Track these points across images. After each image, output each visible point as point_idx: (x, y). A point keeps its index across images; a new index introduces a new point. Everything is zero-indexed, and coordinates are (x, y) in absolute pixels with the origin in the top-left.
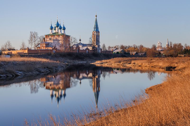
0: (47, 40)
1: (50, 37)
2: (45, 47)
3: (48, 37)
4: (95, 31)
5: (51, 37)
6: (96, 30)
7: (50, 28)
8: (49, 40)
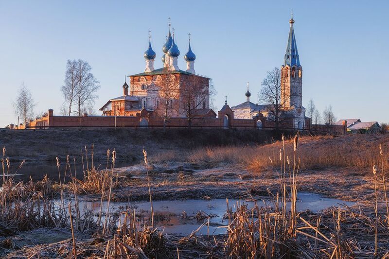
0: (136, 89)
1: (143, 81)
2: (123, 112)
3: (139, 81)
4: (287, 66)
5: (147, 80)
6: (290, 60)
7: (145, 55)
8: (141, 89)
